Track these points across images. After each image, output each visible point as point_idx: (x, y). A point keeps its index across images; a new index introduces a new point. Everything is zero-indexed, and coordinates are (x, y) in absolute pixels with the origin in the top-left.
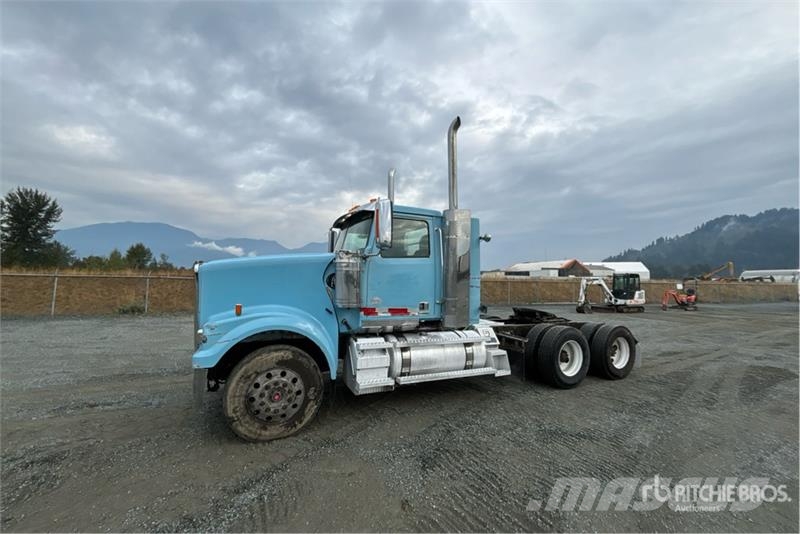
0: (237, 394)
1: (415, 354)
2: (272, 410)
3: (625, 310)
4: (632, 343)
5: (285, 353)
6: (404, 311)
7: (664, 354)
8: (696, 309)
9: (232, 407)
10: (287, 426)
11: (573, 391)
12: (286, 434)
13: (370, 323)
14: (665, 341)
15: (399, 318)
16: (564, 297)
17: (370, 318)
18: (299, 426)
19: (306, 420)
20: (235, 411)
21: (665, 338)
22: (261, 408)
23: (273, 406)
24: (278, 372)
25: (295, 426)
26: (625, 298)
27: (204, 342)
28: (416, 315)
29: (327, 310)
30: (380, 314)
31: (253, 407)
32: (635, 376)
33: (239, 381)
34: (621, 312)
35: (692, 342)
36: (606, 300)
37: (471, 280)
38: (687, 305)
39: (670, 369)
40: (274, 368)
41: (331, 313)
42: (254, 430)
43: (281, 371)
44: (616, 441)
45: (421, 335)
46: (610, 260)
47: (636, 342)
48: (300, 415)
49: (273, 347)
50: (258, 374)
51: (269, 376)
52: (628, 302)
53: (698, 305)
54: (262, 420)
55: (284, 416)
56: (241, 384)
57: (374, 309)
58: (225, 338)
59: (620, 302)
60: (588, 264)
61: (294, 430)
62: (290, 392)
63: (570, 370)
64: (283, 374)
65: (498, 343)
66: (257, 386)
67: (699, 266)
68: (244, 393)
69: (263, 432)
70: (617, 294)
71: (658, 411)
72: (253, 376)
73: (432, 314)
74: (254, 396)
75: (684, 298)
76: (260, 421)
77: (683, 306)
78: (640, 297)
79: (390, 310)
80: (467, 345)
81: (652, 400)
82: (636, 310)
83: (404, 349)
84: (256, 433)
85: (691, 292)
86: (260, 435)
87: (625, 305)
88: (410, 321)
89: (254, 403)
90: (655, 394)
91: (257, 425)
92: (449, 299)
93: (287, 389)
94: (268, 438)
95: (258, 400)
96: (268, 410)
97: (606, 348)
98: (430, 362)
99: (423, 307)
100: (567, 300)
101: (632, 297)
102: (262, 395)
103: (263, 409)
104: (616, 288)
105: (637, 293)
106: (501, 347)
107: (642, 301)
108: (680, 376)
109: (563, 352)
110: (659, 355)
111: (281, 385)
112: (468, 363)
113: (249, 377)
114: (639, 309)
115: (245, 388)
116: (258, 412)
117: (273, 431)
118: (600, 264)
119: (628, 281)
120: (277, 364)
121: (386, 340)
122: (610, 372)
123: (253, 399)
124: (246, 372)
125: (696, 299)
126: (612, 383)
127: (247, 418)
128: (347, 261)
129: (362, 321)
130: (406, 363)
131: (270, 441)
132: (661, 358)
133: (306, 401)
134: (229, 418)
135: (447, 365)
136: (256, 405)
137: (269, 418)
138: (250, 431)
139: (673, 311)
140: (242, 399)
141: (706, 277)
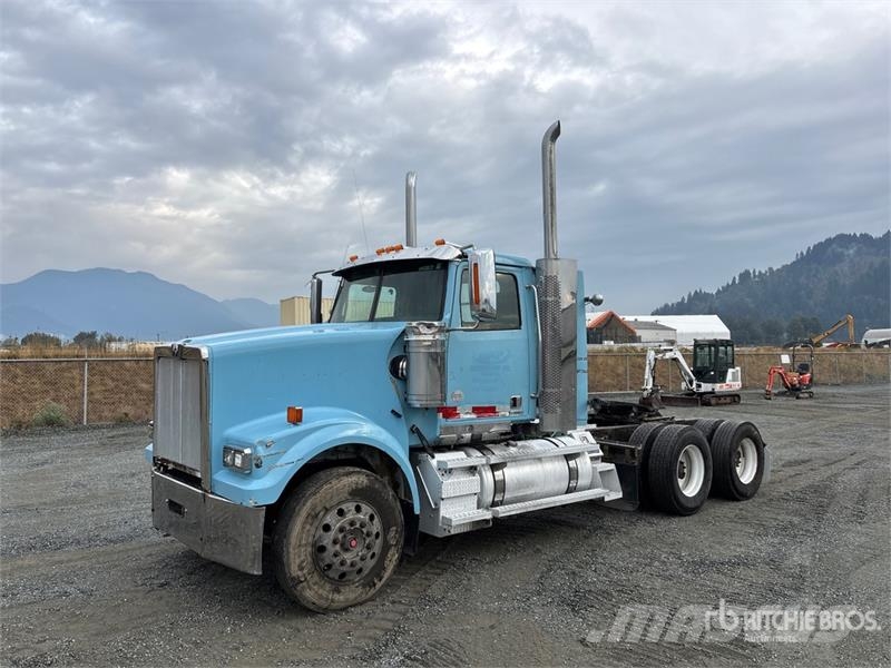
0: (304, 542)
1: (510, 474)
2: (349, 562)
3: (713, 401)
4: (760, 447)
5: (359, 479)
6: (492, 410)
7: (790, 464)
8: (811, 396)
9: (298, 561)
10: (364, 586)
11: (695, 517)
12: (364, 597)
13: (447, 430)
14: (785, 447)
15: (486, 420)
16: (607, 381)
17: (451, 422)
18: (379, 585)
19: (386, 575)
20: (301, 569)
21: (784, 442)
22: (335, 560)
23: (348, 557)
24: (351, 506)
25: (375, 585)
26: (713, 380)
27: (258, 466)
28: (506, 416)
29: (393, 411)
30: (463, 416)
31: (323, 560)
32: (764, 495)
33: (305, 523)
34: (707, 404)
35: (819, 445)
36: (684, 385)
37: (578, 362)
38: (798, 389)
39: (802, 483)
40: (347, 501)
41: (398, 416)
42: (324, 593)
43: (355, 504)
44: (774, 563)
45: (508, 445)
46: (665, 311)
47: (764, 445)
48: (379, 569)
49: (341, 470)
50: (327, 510)
51: (341, 513)
52: (718, 387)
53: (813, 389)
54: (333, 579)
55: (360, 571)
56: (308, 527)
57: (455, 409)
58: (286, 459)
59: (706, 387)
60: (631, 318)
61: (373, 591)
62: (368, 535)
63: (692, 488)
64: (358, 509)
65: (601, 453)
66: (327, 528)
67: (803, 320)
68: (310, 539)
69: (336, 597)
70: (701, 374)
71: (807, 531)
72: (322, 513)
73: (526, 413)
74: (324, 543)
75: (794, 378)
76: (331, 580)
77: (793, 391)
78: (734, 379)
79: (476, 410)
80: (568, 457)
81: (796, 520)
82: (728, 400)
83: (494, 467)
84: (327, 599)
85: (804, 368)
86: (333, 601)
87: (713, 392)
88: (499, 424)
89: (325, 554)
90: (796, 513)
91: (328, 586)
92: (549, 390)
93: (365, 530)
94: (343, 605)
95: (331, 549)
96: (343, 563)
97: (730, 455)
98: (527, 484)
99: (514, 403)
100: (614, 387)
101: (721, 378)
102: (335, 542)
103: (337, 561)
104: (699, 365)
105: (730, 371)
106: (604, 459)
107: (737, 385)
108: (817, 489)
109: (682, 463)
110: (783, 466)
111: (358, 526)
112: (573, 484)
113: (317, 515)
114: (733, 398)
115: (312, 532)
116: (329, 566)
117: (349, 594)
118: (652, 319)
119: (717, 352)
120: (350, 494)
121: (468, 455)
122: (736, 489)
123: (322, 549)
124: (314, 508)
125: (811, 380)
126: (741, 505)
127: (316, 578)
128: (431, 338)
129: (440, 428)
130: (500, 487)
131: (344, 609)
132: (786, 469)
133: (386, 547)
134: (293, 579)
135: (548, 488)
136: (327, 557)
137: (343, 575)
138: (321, 597)
139: (781, 400)
140: (309, 549)
141: (815, 341)
